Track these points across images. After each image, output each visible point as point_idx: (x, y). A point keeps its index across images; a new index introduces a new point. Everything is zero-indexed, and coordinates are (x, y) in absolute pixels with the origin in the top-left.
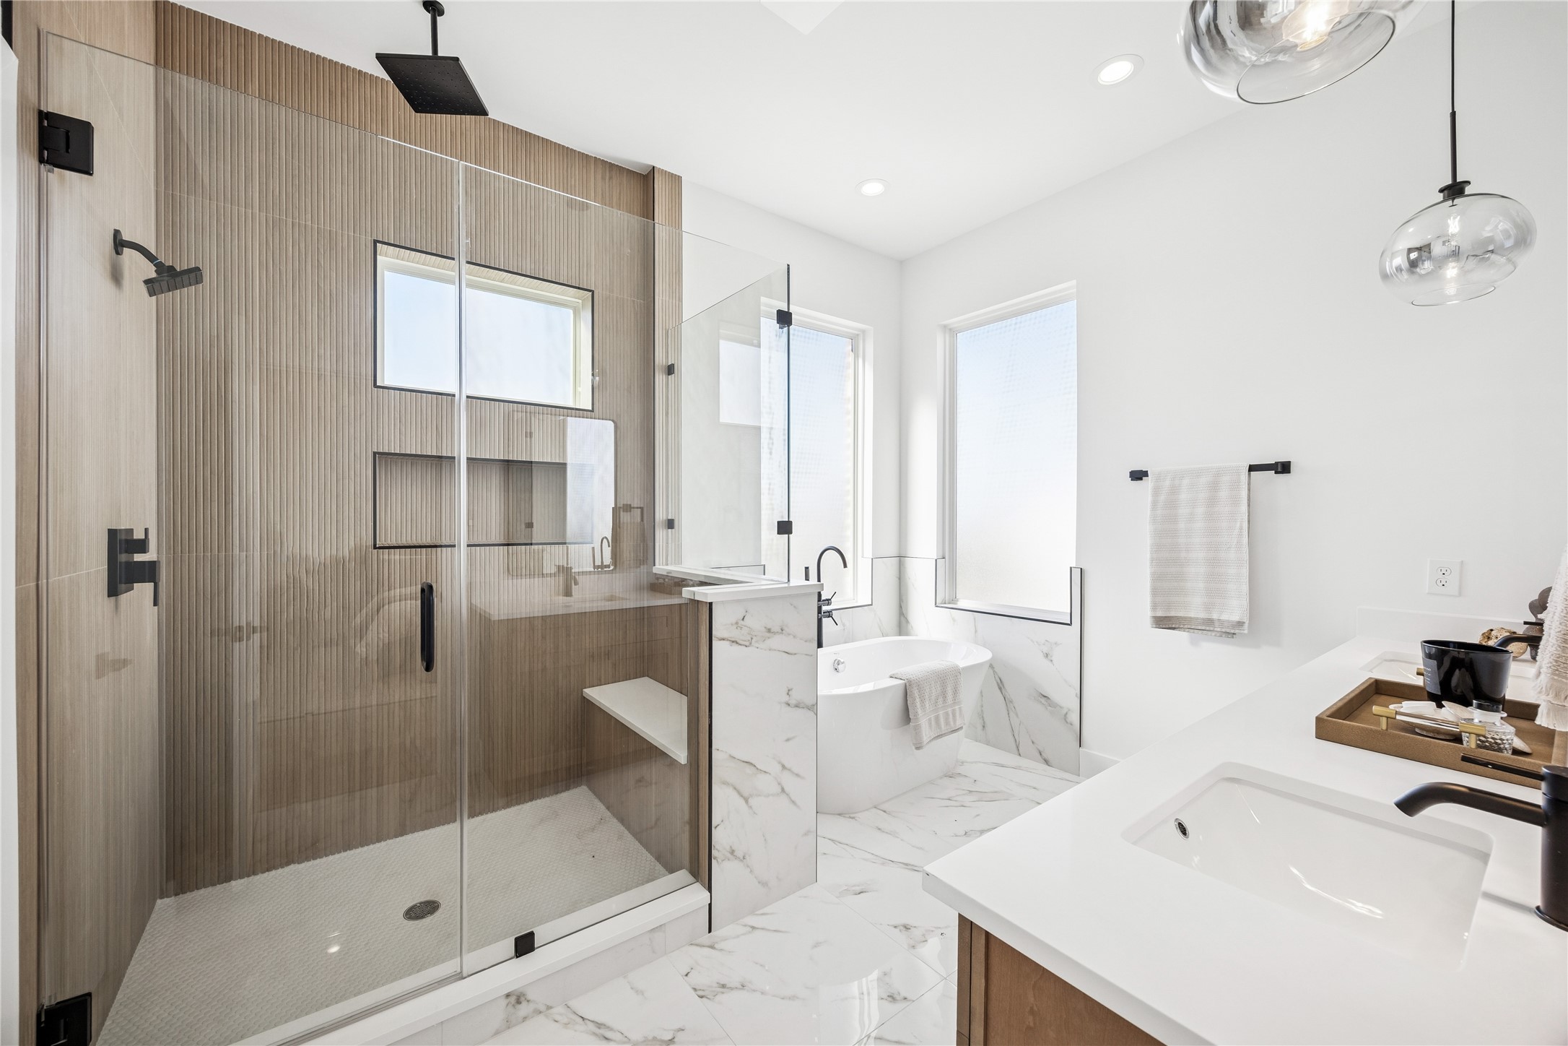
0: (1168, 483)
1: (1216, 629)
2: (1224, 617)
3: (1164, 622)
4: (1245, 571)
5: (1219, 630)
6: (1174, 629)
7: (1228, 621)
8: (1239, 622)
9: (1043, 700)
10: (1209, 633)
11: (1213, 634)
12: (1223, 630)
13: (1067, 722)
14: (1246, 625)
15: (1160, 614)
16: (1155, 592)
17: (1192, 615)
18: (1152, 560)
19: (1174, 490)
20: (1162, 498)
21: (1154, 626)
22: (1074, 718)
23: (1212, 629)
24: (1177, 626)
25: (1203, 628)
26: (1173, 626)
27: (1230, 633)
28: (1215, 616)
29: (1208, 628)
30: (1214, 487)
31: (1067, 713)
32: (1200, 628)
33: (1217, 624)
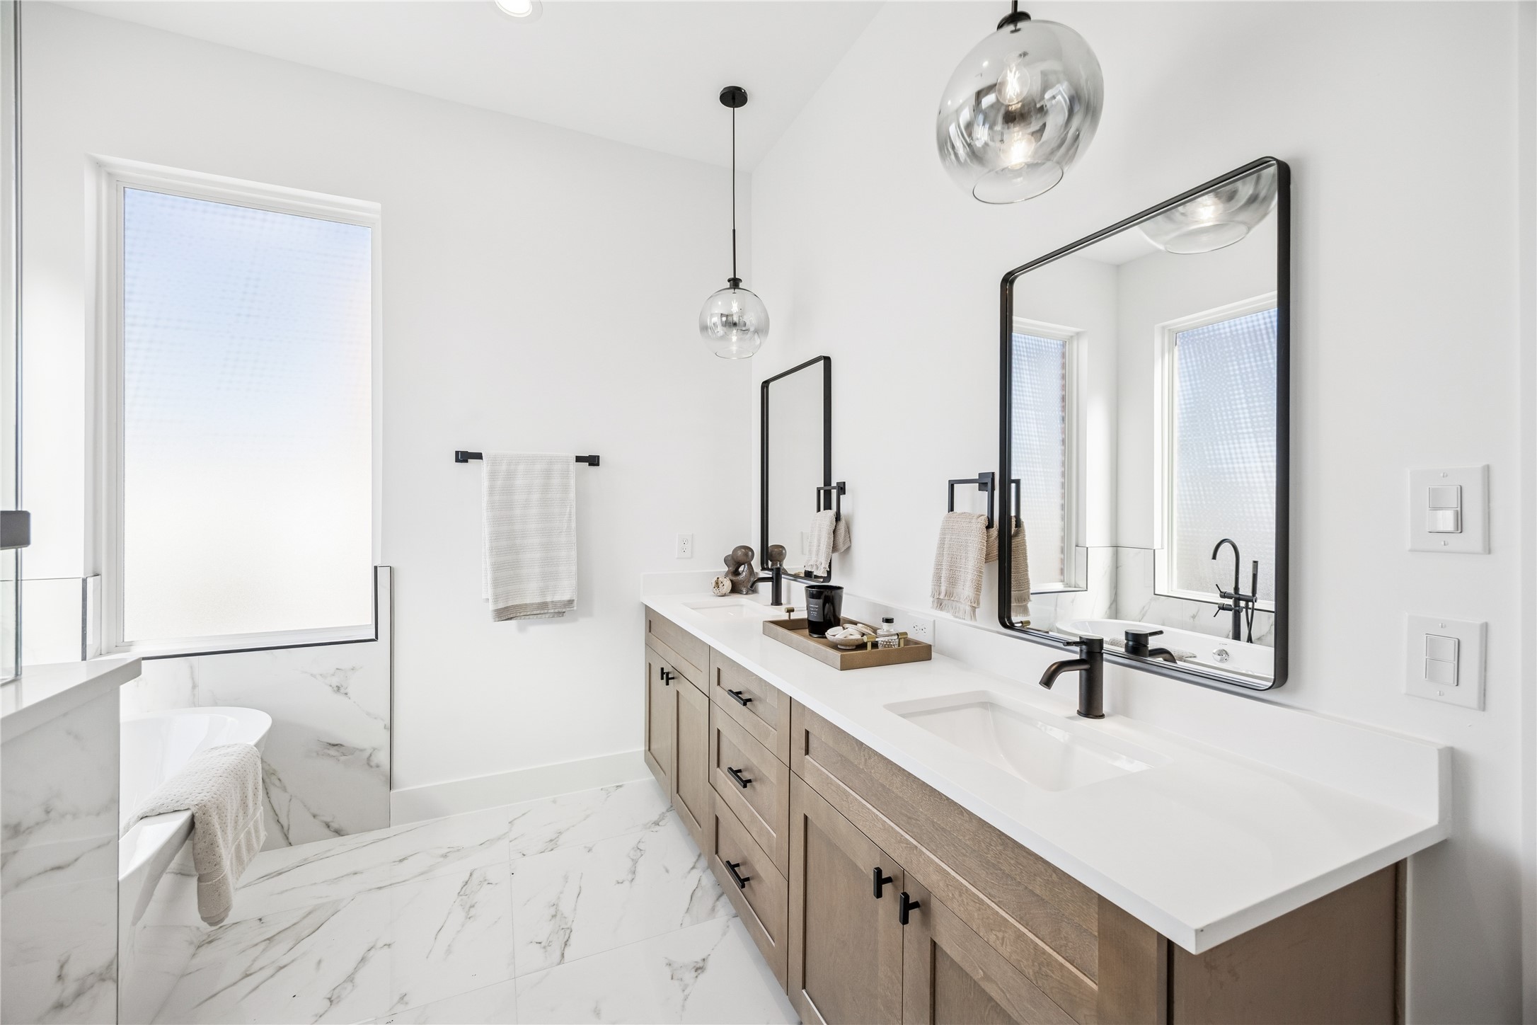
0: (504, 467)
1: (550, 611)
2: (557, 598)
3: (505, 614)
4: (574, 553)
5: (552, 611)
6: (511, 619)
7: (560, 601)
8: (569, 601)
9: (333, 752)
10: (544, 616)
11: (547, 616)
12: (556, 611)
13: (371, 767)
14: (575, 602)
15: (501, 605)
16: (496, 583)
17: (528, 601)
18: (491, 549)
19: (510, 475)
20: (499, 483)
21: (497, 619)
22: (382, 758)
23: (546, 611)
24: (514, 615)
25: (538, 612)
26: (511, 616)
27: (560, 611)
28: (549, 599)
29: (542, 612)
30: (548, 474)
31: (371, 755)
32: (535, 612)
33: (550, 606)
